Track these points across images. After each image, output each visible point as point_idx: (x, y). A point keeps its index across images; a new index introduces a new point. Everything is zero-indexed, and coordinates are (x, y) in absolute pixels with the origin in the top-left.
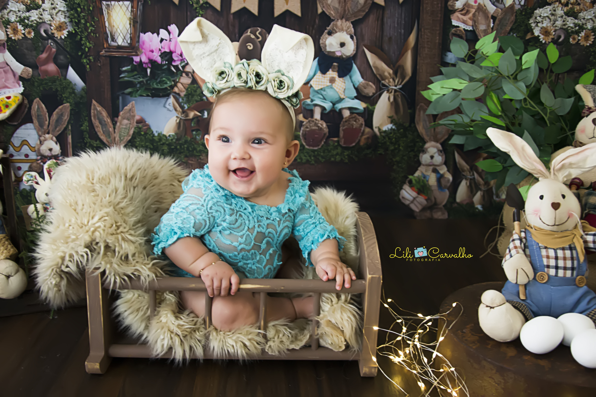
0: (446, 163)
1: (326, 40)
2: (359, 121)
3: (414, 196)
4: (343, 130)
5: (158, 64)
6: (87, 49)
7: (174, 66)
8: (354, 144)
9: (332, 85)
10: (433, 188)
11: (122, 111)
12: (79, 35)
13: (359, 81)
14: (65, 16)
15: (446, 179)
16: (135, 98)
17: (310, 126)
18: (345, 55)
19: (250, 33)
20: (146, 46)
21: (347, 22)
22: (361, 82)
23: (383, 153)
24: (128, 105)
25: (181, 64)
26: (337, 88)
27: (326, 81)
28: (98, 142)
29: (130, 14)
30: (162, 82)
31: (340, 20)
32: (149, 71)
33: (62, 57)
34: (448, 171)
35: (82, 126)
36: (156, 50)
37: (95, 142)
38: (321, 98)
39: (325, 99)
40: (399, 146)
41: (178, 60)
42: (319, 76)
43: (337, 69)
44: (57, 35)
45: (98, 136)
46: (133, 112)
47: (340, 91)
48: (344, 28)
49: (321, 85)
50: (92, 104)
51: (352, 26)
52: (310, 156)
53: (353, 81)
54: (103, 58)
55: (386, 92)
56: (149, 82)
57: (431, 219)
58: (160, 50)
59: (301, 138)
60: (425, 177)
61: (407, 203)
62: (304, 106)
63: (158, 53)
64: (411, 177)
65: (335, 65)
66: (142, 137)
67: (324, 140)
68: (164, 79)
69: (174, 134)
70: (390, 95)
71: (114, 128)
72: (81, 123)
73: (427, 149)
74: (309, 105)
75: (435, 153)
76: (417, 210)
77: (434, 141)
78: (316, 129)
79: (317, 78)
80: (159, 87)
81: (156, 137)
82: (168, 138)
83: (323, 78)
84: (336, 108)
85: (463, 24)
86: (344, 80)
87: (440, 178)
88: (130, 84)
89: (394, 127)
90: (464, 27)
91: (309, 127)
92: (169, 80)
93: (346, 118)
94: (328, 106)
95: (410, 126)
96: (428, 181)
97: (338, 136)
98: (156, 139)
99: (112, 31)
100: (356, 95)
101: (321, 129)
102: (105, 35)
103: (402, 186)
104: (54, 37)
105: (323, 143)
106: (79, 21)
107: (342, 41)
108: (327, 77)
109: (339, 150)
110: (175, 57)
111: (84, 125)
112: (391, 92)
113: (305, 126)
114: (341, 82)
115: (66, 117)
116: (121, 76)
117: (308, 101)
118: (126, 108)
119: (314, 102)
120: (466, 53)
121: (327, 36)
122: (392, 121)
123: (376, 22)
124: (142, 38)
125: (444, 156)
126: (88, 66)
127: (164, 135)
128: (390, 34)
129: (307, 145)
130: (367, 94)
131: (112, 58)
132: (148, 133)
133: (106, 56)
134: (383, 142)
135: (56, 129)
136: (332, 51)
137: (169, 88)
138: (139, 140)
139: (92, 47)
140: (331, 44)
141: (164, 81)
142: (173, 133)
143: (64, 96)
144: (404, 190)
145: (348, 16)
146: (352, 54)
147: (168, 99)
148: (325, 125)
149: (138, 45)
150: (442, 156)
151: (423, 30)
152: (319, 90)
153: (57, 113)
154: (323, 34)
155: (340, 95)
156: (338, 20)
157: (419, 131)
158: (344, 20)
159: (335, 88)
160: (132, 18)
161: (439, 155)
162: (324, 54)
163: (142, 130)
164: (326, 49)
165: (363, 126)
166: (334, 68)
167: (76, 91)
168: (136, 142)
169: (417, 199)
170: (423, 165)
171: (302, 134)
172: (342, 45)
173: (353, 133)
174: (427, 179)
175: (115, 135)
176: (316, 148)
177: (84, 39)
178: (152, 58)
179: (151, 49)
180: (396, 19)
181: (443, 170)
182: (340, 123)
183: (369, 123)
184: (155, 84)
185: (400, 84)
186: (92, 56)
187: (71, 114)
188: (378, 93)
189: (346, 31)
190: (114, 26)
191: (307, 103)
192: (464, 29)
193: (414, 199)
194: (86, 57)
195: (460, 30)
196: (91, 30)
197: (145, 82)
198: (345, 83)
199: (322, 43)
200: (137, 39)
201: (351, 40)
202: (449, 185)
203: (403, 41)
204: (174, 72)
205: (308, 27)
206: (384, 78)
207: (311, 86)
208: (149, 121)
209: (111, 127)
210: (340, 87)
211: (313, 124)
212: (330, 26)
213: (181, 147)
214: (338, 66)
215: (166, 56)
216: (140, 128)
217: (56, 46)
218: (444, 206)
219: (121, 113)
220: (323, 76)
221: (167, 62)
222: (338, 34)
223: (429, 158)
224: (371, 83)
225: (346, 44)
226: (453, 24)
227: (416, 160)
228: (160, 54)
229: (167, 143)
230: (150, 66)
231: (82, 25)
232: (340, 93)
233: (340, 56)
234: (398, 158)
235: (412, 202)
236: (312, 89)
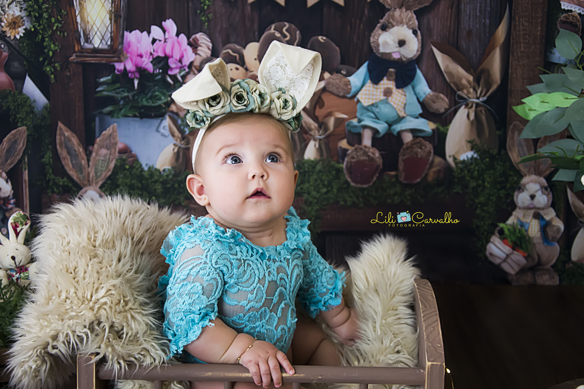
0: (553, 205)
1: (378, 37)
2: (426, 147)
3: (508, 253)
4: (404, 161)
5: (149, 73)
6: (51, 53)
7: (172, 77)
8: (419, 180)
9: (387, 99)
10: (535, 241)
11: (99, 137)
12: (40, 34)
13: (425, 93)
14: (22, 8)
15: (555, 228)
16: (117, 120)
17: (358, 156)
18: (405, 58)
19: (274, 29)
20: (133, 48)
21: (409, 12)
22: (429, 94)
23: (461, 192)
24: (108, 129)
25: (180, 73)
26: (394, 103)
27: (378, 93)
28: (65, 179)
29: (110, 5)
30: (154, 98)
31: (398, 10)
32: (136, 82)
33: (16, 64)
34: (557, 216)
35: (44, 158)
36: (146, 54)
37: (61, 180)
38: (372, 118)
39: (377, 118)
40: (484, 181)
41: (176, 68)
42: (370, 87)
43: (394, 77)
44: (10, 33)
45: (65, 171)
46: (114, 139)
47: (399, 107)
48: (404, 20)
49: (373, 99)
50: (58, 128)
51: (415, 17)
52: (357, 197)
53: (417, 92)
54: (74, 65)
55: (463, 107)
56: (136, 97)
57: (533, 286)
58: (151, 54)
59: (345, 171)
60: (522, 225)
61: (497, 261)
62: (348, 128)
63: (149, 58)
64: (502, 225)
65: (391, 72)
66: (126, 172)
67: (377, 175)
68: (157, 93)
69: (170, 167)
70: (470, 110)
71: (88, 161)
72: (42, 154)
73: (524, 186)
74: (355, 127)
75: (536, 191)
76: (513, 272)
77: (535, 174)
78: (366, 160)
79: (366, 90)
80: (150, 104)
81: (145, 171)
82: (162, 173)
83: (375, 90)
84: (394, 130)
85: (578, 7)
86: (405, 92)
87: (545, 226)
88: (110, 101)
89: (475, 156)
90: (579, 12)
91: (355, 156)
92: (164, 94)
93: (407, 144)
94: (381, 127)
95: (499, 153)
96: (527, 231)
97: (395, 168)
98: (146, 174)
99: (86, 29)
100: (421, 111)
101: (372, 159)
102: (76, 35)
103: (490, 237)
104: (6, 36)
105: (375, 179)
106: (41, 15)
107: (401, 38)
108: (380, 88)
109: (398, 188)
110: (172, 63)
111: (46, 156)
112: (472, 107)
113: (350, 156)
114: (399, 95)
115: (21, 146)
116: (98, 90)
117: (355, 122)
118: (104, 132)
119: (363, 123)
120: (578, 53)
121: (380, 31)
122: (473, 147)
123: (450, 10)
124: (127, 38)
125: (551, 196)
126: (52, 76)
127: (156, 169)
128: (469, 26)
129: (353, 182)
130: (437, 110)
131: (85, 65)
132: (134, 167)
133: (77, 63)
134: (460, 176)
135: (6, 161)
136: (388, 51)
137: (164, 106)
138: (122, 176)
139: (59, 50)
140: (386, 43)
141: (157, 96)
142: (168, 167)
143: (18, 116)
144: (493, 243)
145: (410, 4)
146: (415, 56)
147: (162, 120)
148: (377, 154)
149: (122, 48)
150: (547, 195)
151: (517, 18)
152: (370, 106)
153: (9, 140)
154: (374, 29)
155: (399, 113)
156: (395, 9)
157: (513, 161)
158: (404, 9)
159: (392, 104)
160: (113, 10)
161: (543, 193)
162: (377, 56)
163: (126, 162)
164: (378, 50)
165: (432, 154)
166: (390, 76)
167: (35, 110)
168: (118, 179)
169: (512, 257)
170: (520, 208)
171: (347, 166)
172: (402, 43)
173: (416, 164)
174: (526, 228)
175: (89, 170)
176: (365, 186)
177: (47, 39)
178: (140, 65)
179: (139, 53)
180: (479, 5)
181: (550, 215)
182: (399, 151)
183: (440, 150)
184: (144, 100)
185: (484, 96)
186: (57, 62)
187: (27, 142)
188: (453, 108)
189: (407, 24)
190: (88, 22)
191: (353, 124)
192: (580, 14)
193: (508, 256)
194: (49, 64)
195: (573, 16)
196: (57, 27)
197: (131, 97)
198: (405, 95)
199: (374, 42)
200: (120, 40)
201: (414, 36)
202: (559, 236)
203: (488, 35)
204: (170, 84)
205: (353, 20)
206: (460, 87)
207: (358, 101)
208: (137, 150)
209: (83, 159)
210: (399, 101)
211: (362, 152)
212: (384, 18)
213: (179, 185)
214: (396, 73)
215: (159, 62)
216: (124, 160)
217: (9, 48)
218: (552, 266)
219: (98, 140)
220: (375, 86)
221: (161, 71)
222: (395, 29)
223: (529, 198)
224: (442, 95)
225: (407, 43)
226: (563, 8)
227: (508, 201)
228: (151, 60)
229: (161, 180)
230: (138, 77)
231: (45, 21)
232: (399, 110)
233: (398, 59)
234: (482, 199)
235: (505, 260)
236: (359, 104)
